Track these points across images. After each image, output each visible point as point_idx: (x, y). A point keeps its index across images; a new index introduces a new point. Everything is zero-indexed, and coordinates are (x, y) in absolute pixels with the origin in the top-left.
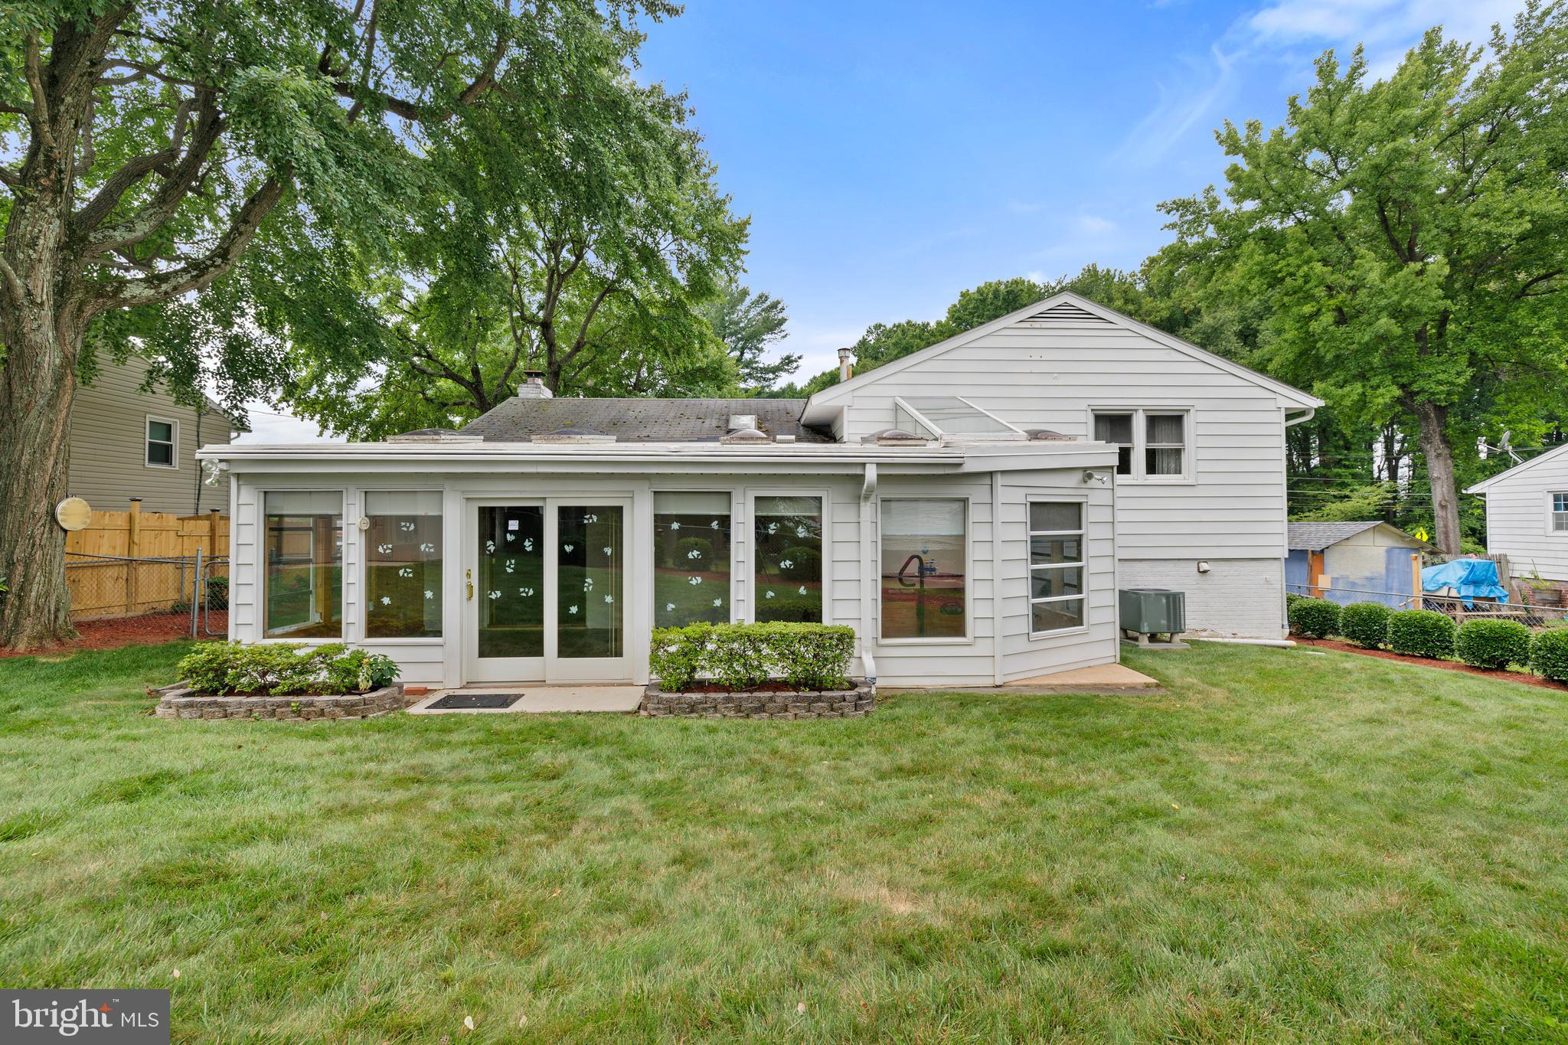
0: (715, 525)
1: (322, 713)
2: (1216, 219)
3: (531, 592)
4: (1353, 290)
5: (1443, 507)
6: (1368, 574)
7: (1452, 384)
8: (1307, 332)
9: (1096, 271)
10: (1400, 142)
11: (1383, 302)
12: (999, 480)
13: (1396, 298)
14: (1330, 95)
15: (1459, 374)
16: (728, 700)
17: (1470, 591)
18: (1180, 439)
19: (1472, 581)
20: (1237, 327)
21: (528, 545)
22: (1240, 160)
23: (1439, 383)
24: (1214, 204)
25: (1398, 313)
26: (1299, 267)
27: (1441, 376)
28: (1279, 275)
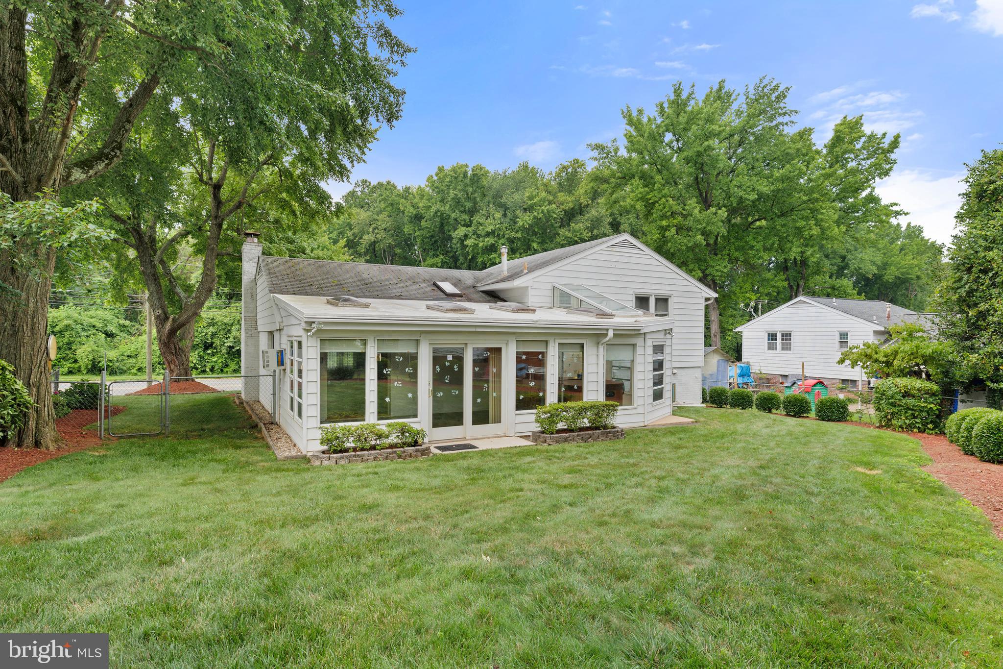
0: (540, 356)
1: (411, 456)
2: (618, 161)
3: (457, 392)
4: (685, 217)
5: (715, 336)
6: (711, 373)
7: (722, 272)
8: (664, 237)
9: (527, 167)
10: (710, 142)
11: (699, 227)
12: (648, 336)
13: (704, 225)
14: (679, 105)
15: (725, 267)
16: (578, 435)
17: (740, 380)
18: (667, 310)
19: (742, 375)
20: (610, 219)
21: (456, 368)
22: (632, 130)
23: (717, 271)
24: (617, 150)
25: (704, 233)
26: (660, 199)
27: (718, 267)
28: (650, 202)
